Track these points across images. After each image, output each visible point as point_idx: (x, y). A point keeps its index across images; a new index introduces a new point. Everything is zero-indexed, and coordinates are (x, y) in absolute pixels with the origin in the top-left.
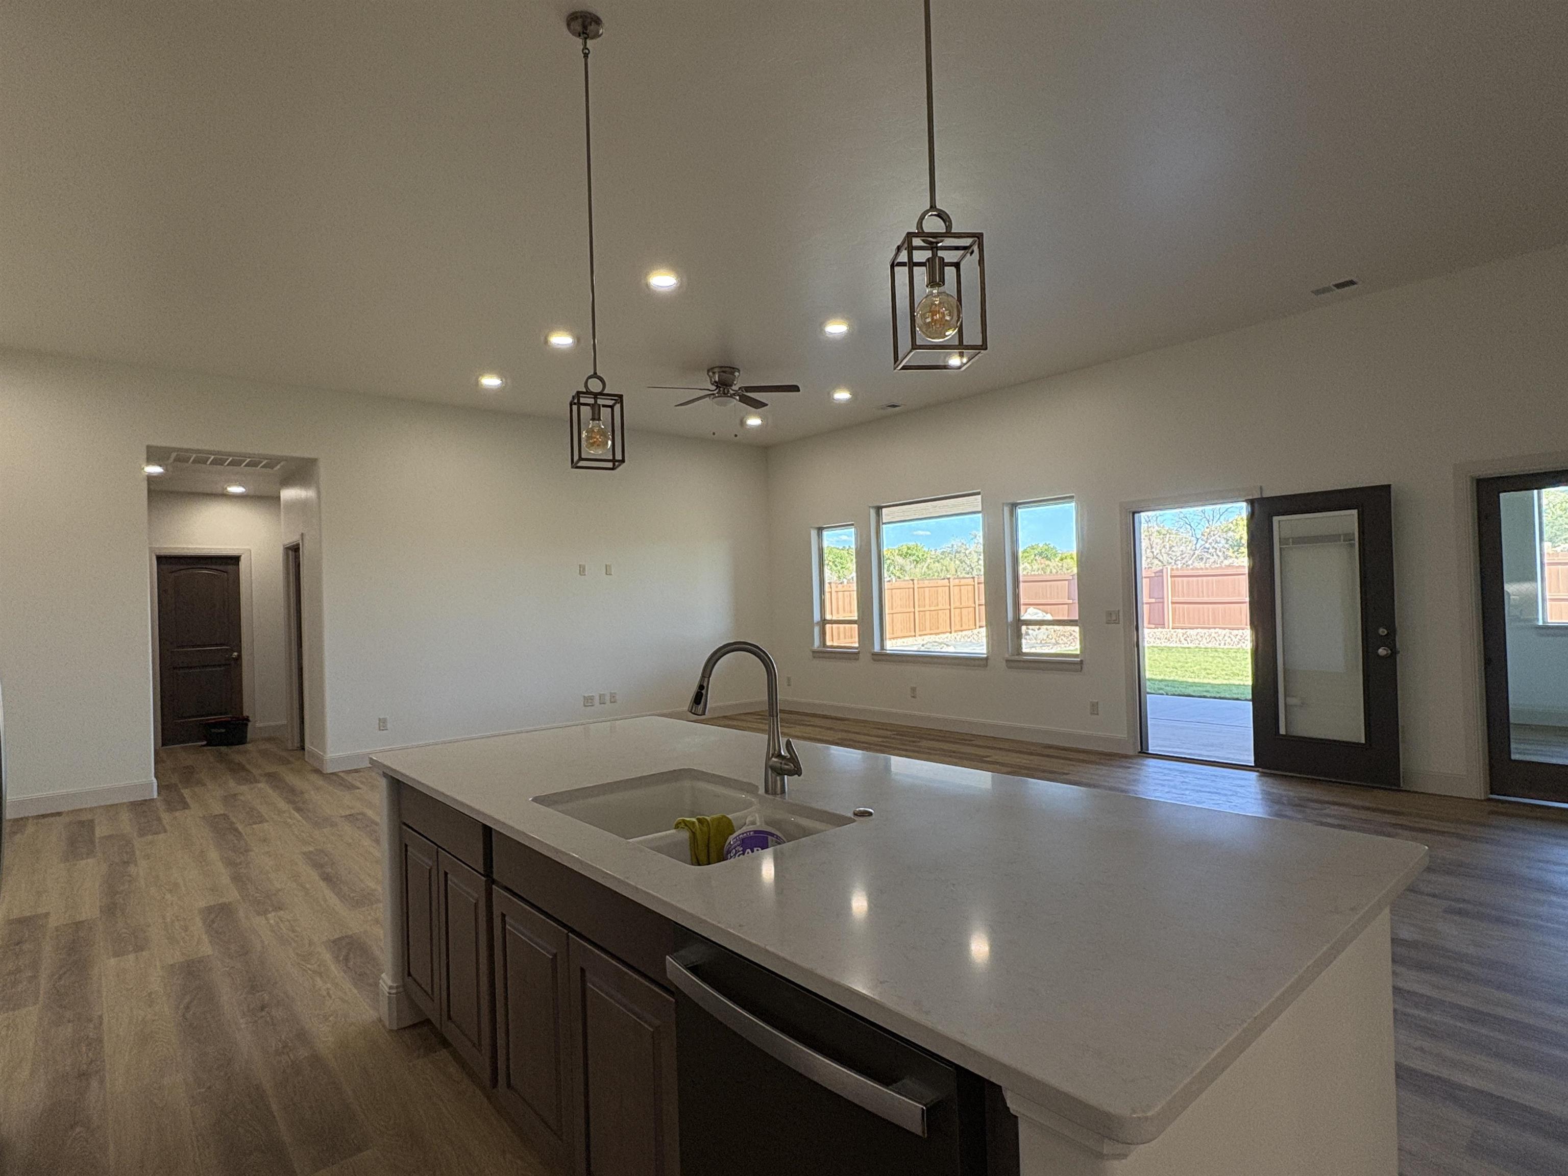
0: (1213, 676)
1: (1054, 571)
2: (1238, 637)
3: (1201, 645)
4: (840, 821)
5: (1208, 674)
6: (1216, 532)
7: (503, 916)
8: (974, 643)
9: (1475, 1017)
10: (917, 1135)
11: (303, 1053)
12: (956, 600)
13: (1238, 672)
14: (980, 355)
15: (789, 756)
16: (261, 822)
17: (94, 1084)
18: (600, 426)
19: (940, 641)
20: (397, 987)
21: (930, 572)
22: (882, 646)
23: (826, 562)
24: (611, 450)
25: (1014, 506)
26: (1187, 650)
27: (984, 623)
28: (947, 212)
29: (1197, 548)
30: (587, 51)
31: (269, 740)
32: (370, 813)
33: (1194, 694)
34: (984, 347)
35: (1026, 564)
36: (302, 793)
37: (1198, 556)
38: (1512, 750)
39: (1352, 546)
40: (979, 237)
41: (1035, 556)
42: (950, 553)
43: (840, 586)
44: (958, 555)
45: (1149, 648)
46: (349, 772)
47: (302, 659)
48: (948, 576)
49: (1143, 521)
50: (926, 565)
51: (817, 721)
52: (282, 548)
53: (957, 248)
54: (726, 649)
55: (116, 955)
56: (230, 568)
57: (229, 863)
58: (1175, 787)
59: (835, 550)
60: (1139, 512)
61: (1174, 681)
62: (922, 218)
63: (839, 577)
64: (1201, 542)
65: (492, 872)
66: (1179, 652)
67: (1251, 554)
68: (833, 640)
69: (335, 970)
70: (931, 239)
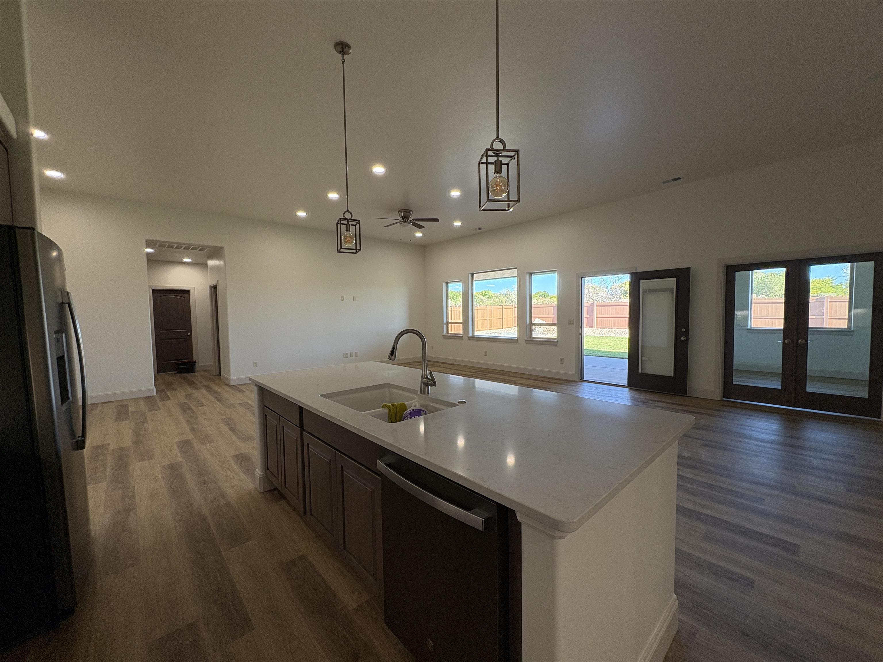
0: (613, 348)
1: (547, 303)
2: (624, 332)
3: (608, 336)
4: (453, 405)
5: (610, 347)
6: (616, 287)
7: (308, 444)
8: (512, 333)
9: (711, 487)
10: (480, 531)
11: (222, 501)
12: (505, 315)
13: (623, 347)
14: (516, 205)
15: (431, 378)
16: (203, 406)
17: (132, 514)
18: (350, 234)
19: (498, 332)
20: (263, 475)
21: (494, 303)
22: (473, 334)
23: (450, 298)
24: (355, 245)
25: (531, 274)
26: (602, 337)
27: (516, 325)
28: (504, 140)
29: (608, 294)
30: (344, 61)
31: (205, 371)
32: (250, 402)
33: (604, 356)
34: (518, 201)
35: (535, 300)
36: (220, 394)
37: (609, 297)
38: (734, 380)
39: (673, 293)
40: (517, 151)
41: (539, 296)
42: (503, 294)
43: (455, 308)
44: (506, 296)
45: (586, 336)
46: (241, 385)
47: (219, 336)
48: (502, 304)
49: (585, 281)
50: (493, 299)
51: (443, 365)
52: (208, 288)
53: (508, 157)
54: (404, 332)
55: (140, 461)
56: (186, 295)
57: (189, 423)
58: (594, 394)
59: (453, 292)
60: (584, 277)
61: (596, 350)
62: (493, 142)
63: (455, 304)
64: (610, 292)
65: (303, 426)
66: (598, 338)
67: (630, 297)
68: (452, 331)
69: (236, 467)
70: (496, 152)
